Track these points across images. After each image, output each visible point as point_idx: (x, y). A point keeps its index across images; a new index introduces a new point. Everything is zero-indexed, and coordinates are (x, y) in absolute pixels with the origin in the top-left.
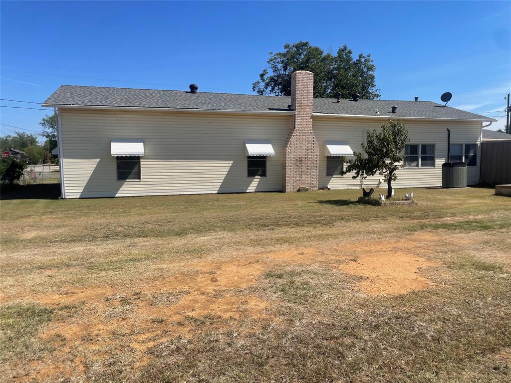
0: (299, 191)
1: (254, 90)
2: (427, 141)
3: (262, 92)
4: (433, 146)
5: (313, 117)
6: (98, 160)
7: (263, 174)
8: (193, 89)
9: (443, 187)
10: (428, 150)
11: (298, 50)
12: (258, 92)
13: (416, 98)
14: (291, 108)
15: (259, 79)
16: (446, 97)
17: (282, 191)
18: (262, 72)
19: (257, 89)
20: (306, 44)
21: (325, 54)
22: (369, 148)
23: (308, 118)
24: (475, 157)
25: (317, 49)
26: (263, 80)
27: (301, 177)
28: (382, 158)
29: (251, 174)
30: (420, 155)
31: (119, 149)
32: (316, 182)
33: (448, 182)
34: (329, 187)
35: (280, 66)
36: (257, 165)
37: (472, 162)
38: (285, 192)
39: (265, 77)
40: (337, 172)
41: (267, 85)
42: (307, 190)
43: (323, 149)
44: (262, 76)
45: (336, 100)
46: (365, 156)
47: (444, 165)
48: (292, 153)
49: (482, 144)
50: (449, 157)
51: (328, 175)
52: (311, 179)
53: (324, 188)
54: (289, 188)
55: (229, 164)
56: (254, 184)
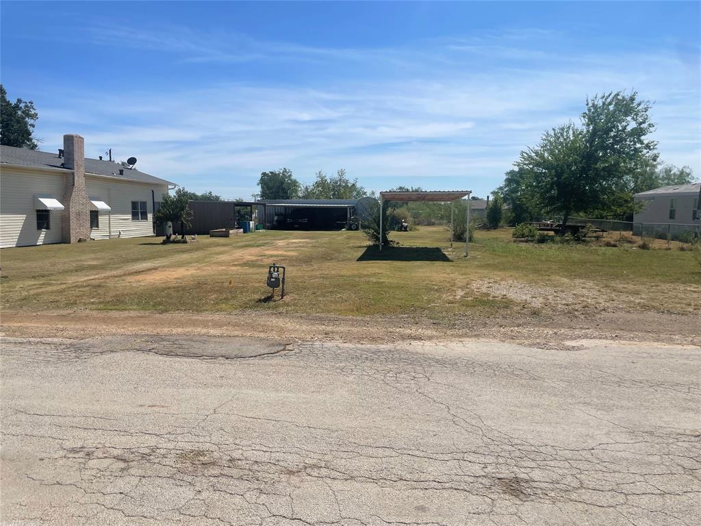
0: (80, 241)
4: (146, 203)
5: (85, 176)
7: (48, 228)
9: (157, 236)
10: (143, 206)
13: (101, 158)
16: (132, 161)
17: (68, 241)
23: (82, 176)
27: (80, 229)
29: (40, 227)
30: (140, 211)
32: (89, 234)
34: (92, 237)
36: (43, 218)
38: (70, 243)
40: (94, 224)
42: (85, 241)
48: (73, 207)
50: (156, 213)
52: (87, 230)
54: (73, 239)
55: (23, 217)
56: (43, 235)
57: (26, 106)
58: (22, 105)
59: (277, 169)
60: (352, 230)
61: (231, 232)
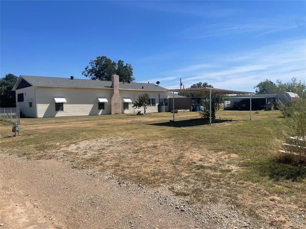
0: (116, 114)
1: (83, 74)
2: (153, 98)
3: (87, 76)
4: (155, 99)
5: (119, 90)
6: (49, 104)
7: (103, 109)
8: (72, 78)
9: (158, 112)
10: (153, 100)
11: (101, 59)
12: (85, 75)
13: (149, 82)
14: (112, 87)
15: (85, 70)
16: (158, 83)
17: (110, 114)
18: (86, 67)
19: (84, 74)
20: (105, 57)
21: (112, 62)
22: (139, 100)
23: (118, 90)
24: (167, 103)
25: (109, 60)
26: (87, 71)
27: (116, 109)
28: (143, 103)
29: (100, 108)
30: (151, 102)
31: (58, 100)
32: (121, 111)
33: (160, 110)
34: (124, 113)
35: (95, 65)
36: (101, 106)
37: (166, 104)
38: (111, 114)
39: (88, 69)
40: (126, 108)
41: (88, 73)
42: (118, 114)
43: (122, 100)
44: (86, 69)
45: (123, 83)
46: (138, 102)
47: (158, 105)
48: (113, 102)
49: (169, 98)
50: (160, 103)
51: (124, 109)
52: (119, 110)
53: (123, 113)
54: (113, 113)
55: (93, 105)
56: (101, 112)
57: (129, 66)
58: (128, 66)
59: (263, 81)
60: (267, 110)
61: (179, 111)
